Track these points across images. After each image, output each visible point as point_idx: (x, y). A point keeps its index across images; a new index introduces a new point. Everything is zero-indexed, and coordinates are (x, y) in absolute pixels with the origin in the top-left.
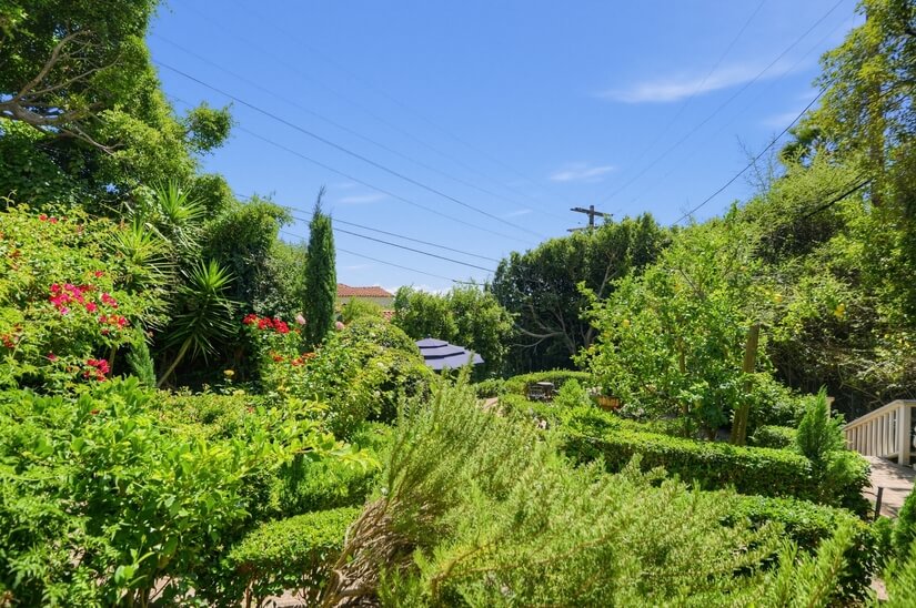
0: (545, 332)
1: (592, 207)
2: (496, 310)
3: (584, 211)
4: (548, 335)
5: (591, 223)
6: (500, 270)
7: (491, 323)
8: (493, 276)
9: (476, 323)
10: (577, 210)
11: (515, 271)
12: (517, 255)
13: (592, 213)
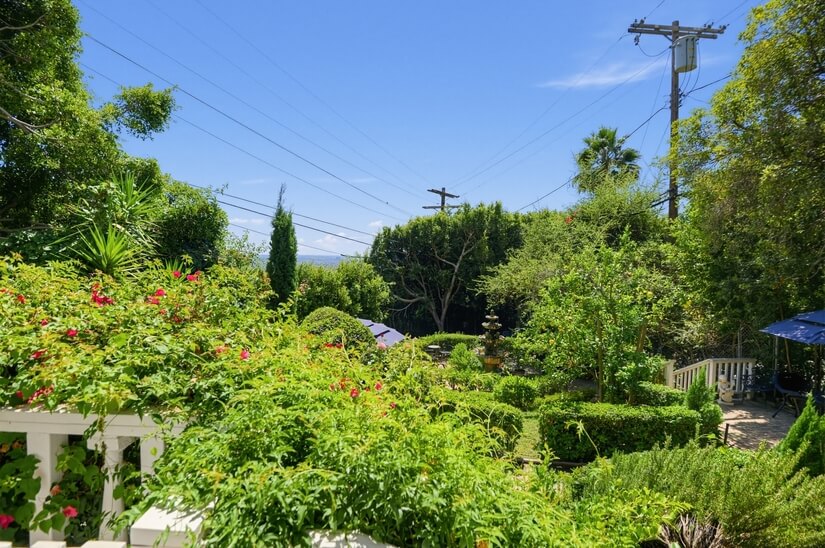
0: (411, 298)
1: (444, 189)
2: (378, 281)
3: (437, 192)
4: (414, 300)
5: (443, 203)
6: (377, 243)
7: (373, 292)
8: (371, 249)
9: (362, 294)
10: (433, 191)
11: (388, 245)
12: (389, 230)
13: (443, 194)
